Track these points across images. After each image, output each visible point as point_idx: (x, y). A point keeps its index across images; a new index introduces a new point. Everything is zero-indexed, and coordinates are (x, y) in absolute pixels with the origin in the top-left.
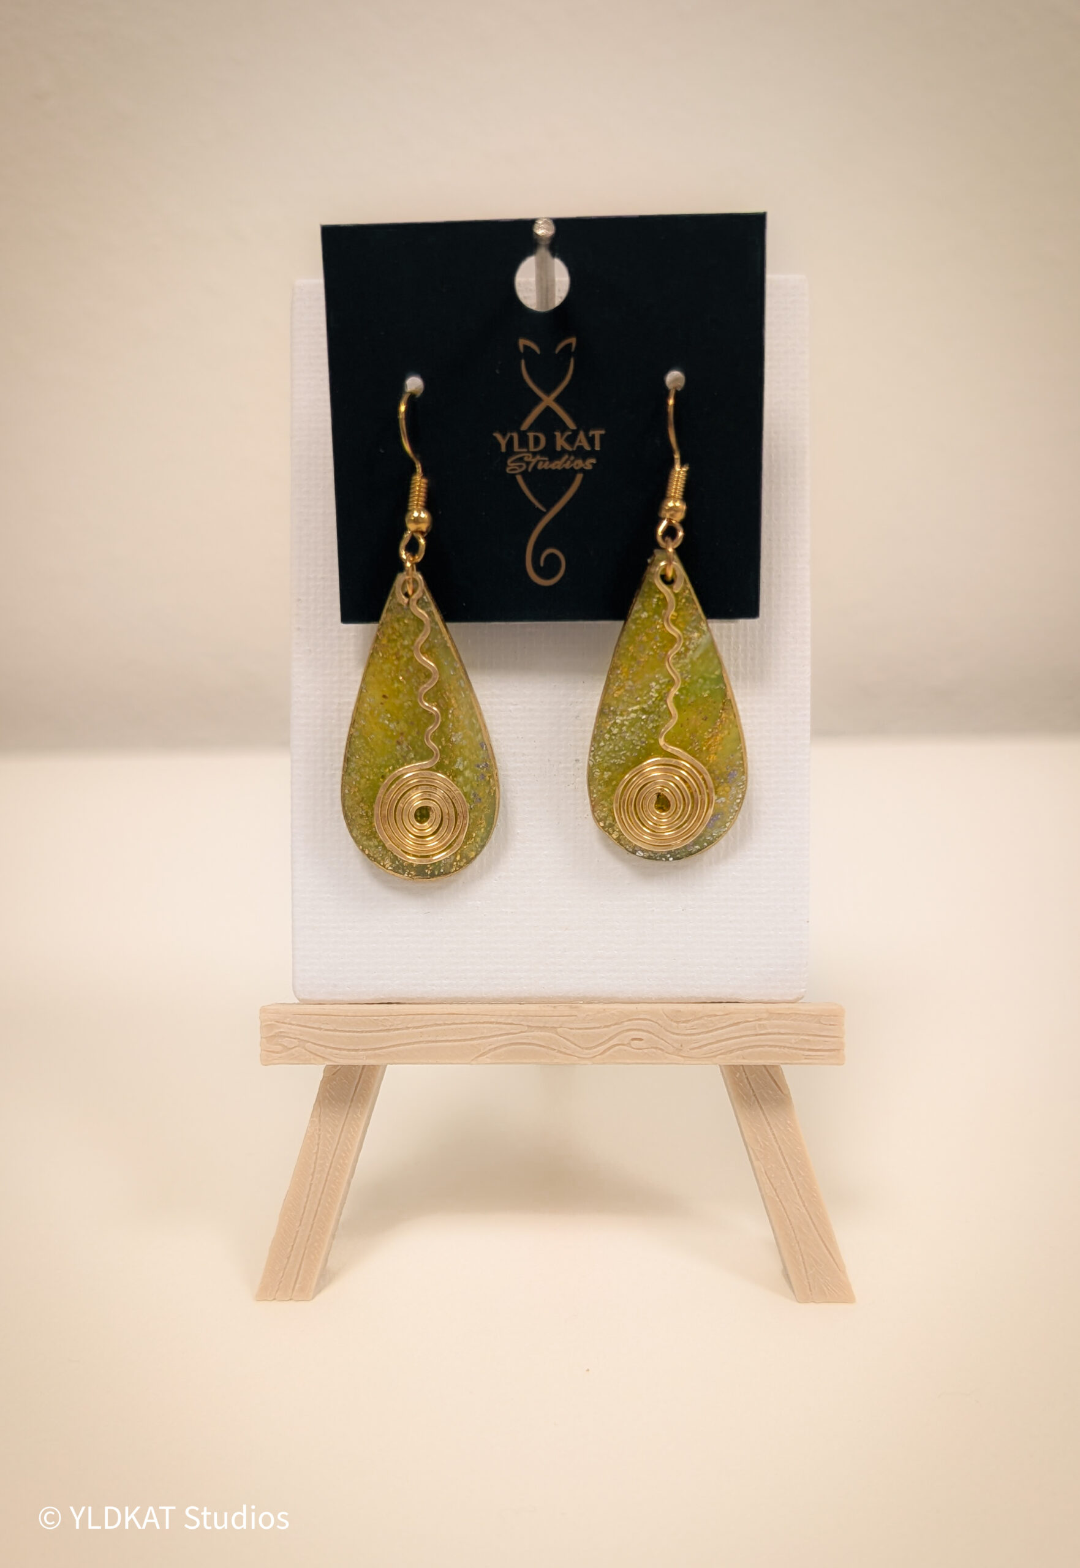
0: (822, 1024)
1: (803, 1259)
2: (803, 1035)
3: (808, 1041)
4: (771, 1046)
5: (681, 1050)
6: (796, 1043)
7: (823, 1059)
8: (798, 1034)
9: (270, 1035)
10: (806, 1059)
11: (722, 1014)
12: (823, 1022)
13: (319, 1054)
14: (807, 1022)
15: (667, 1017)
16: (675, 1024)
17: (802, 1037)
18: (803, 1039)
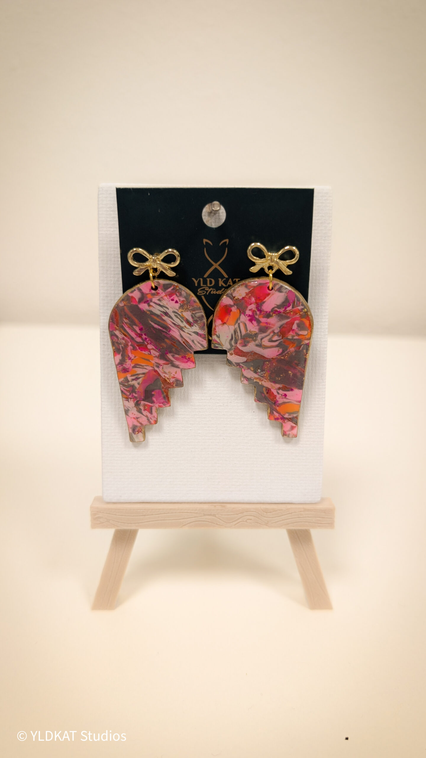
0: (326, 513)
3: (320, 521)
4: (305, 522)
5: (268, 524)
6: (315, 522)
7: (326, 527)
9: (95, 517)
10: (318, 527)
11: (285, 509)
13: (114, 524)
15: (262, 510)
16: (265, 513)
17: (317, 518)
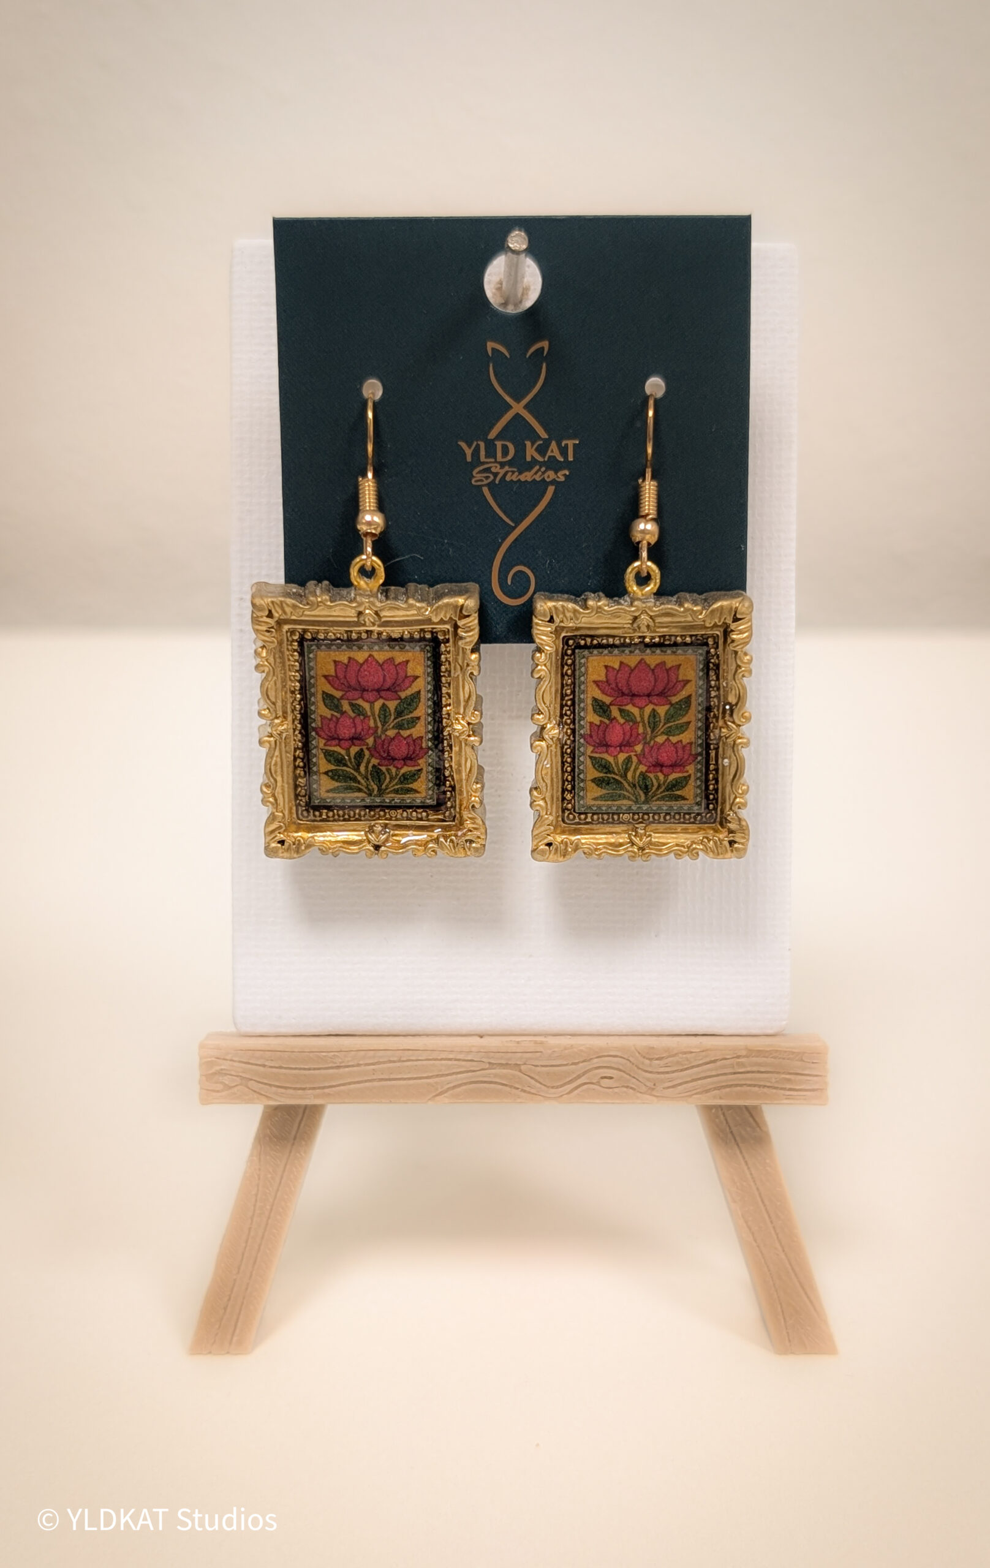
0: (804, 1061)
1: (781, 1307)
2: (784, 1073)
3: (789, 1080)
4: (750, 1085)
5: (653, 1089)
6: (777, 1082)
7: (805, 1099)
8: (778, 1073)
9: (211, 1072)
10: (786, 1099)
11: (698, 1050)
12: (806, 1060)
13: (263, 1093)
14: (788, 1059)
15: (639, 1053)
16: (647, 1062)
17: (782, 1076)
18: (783, 1078)
